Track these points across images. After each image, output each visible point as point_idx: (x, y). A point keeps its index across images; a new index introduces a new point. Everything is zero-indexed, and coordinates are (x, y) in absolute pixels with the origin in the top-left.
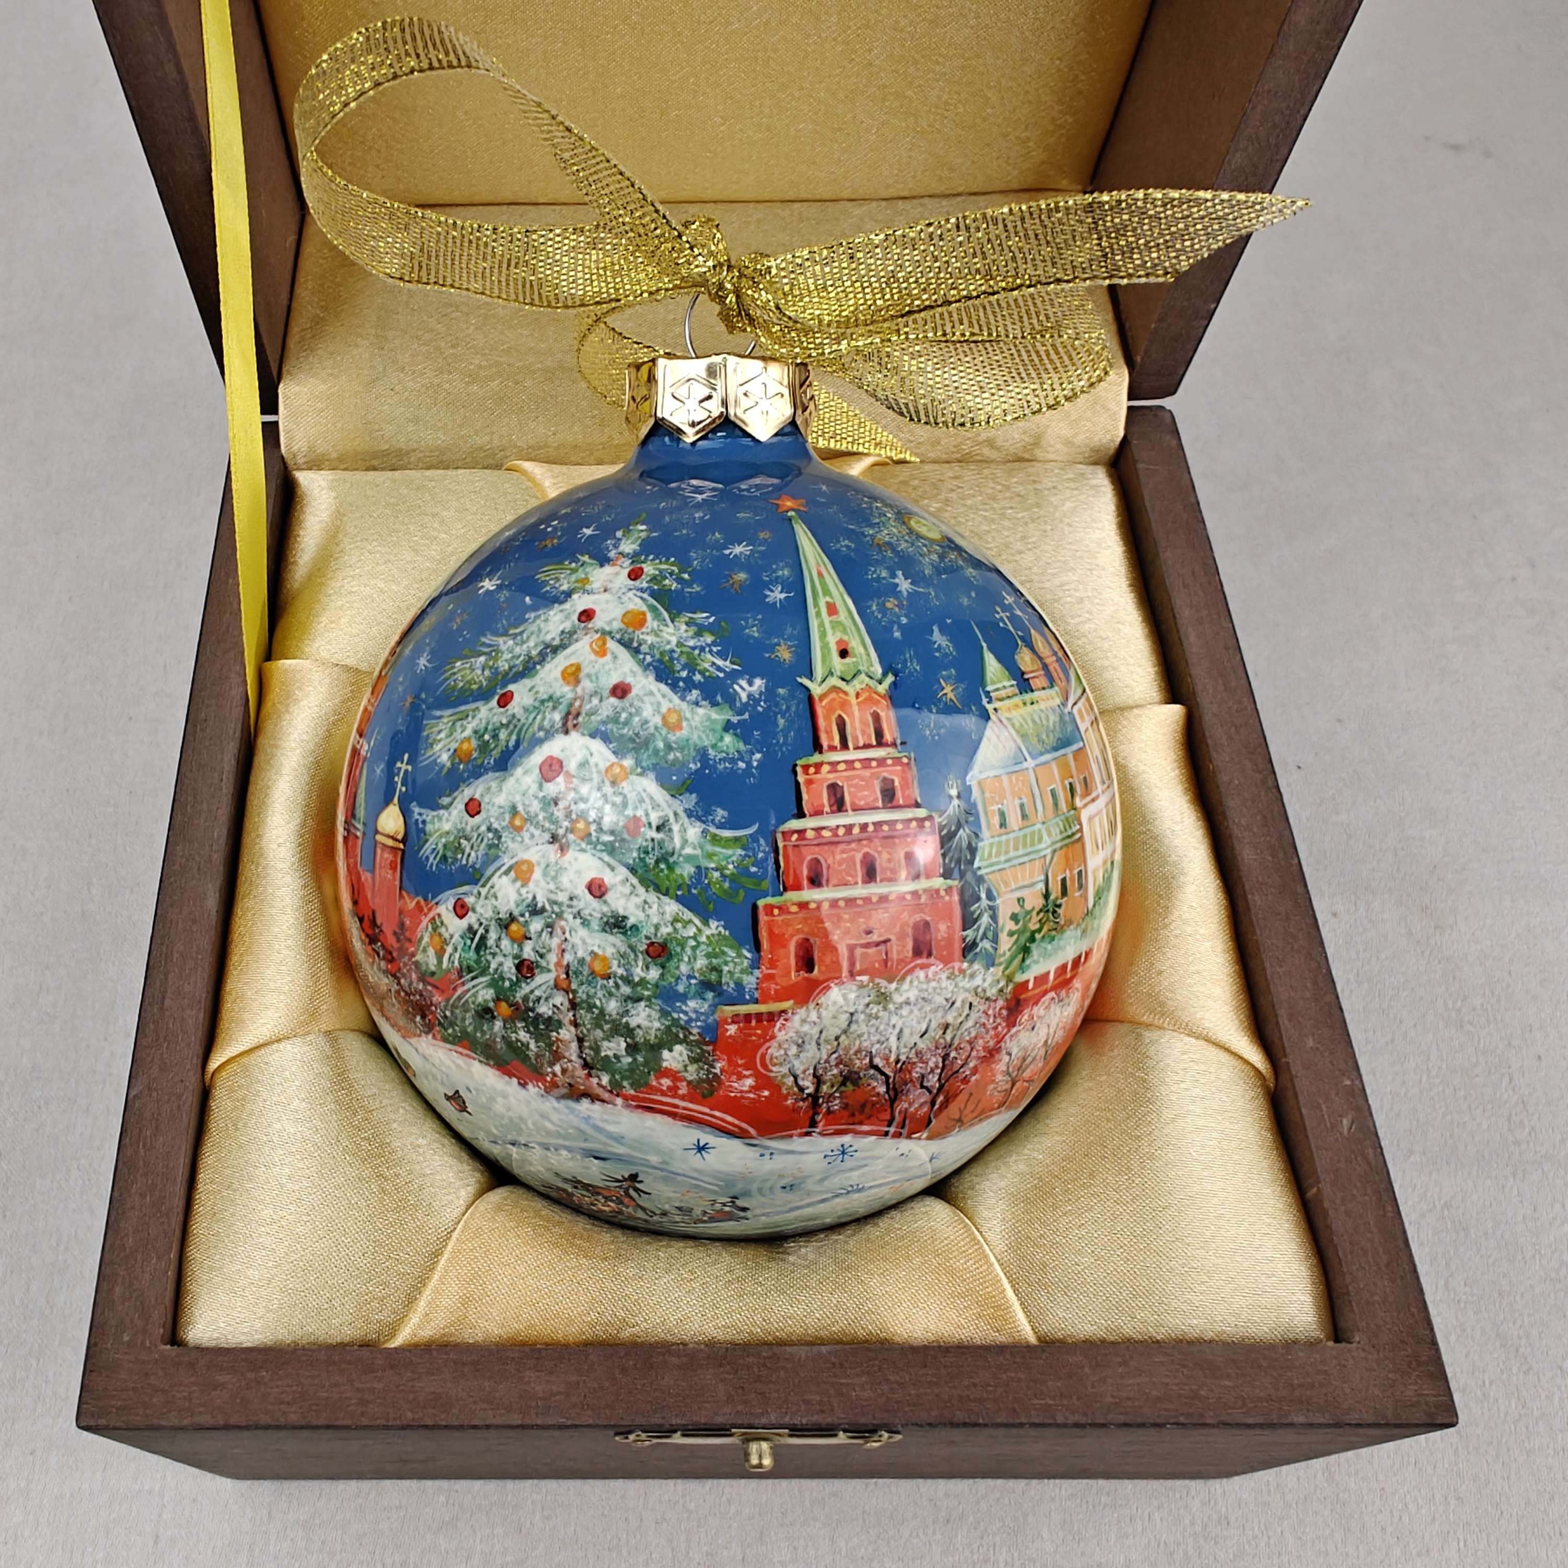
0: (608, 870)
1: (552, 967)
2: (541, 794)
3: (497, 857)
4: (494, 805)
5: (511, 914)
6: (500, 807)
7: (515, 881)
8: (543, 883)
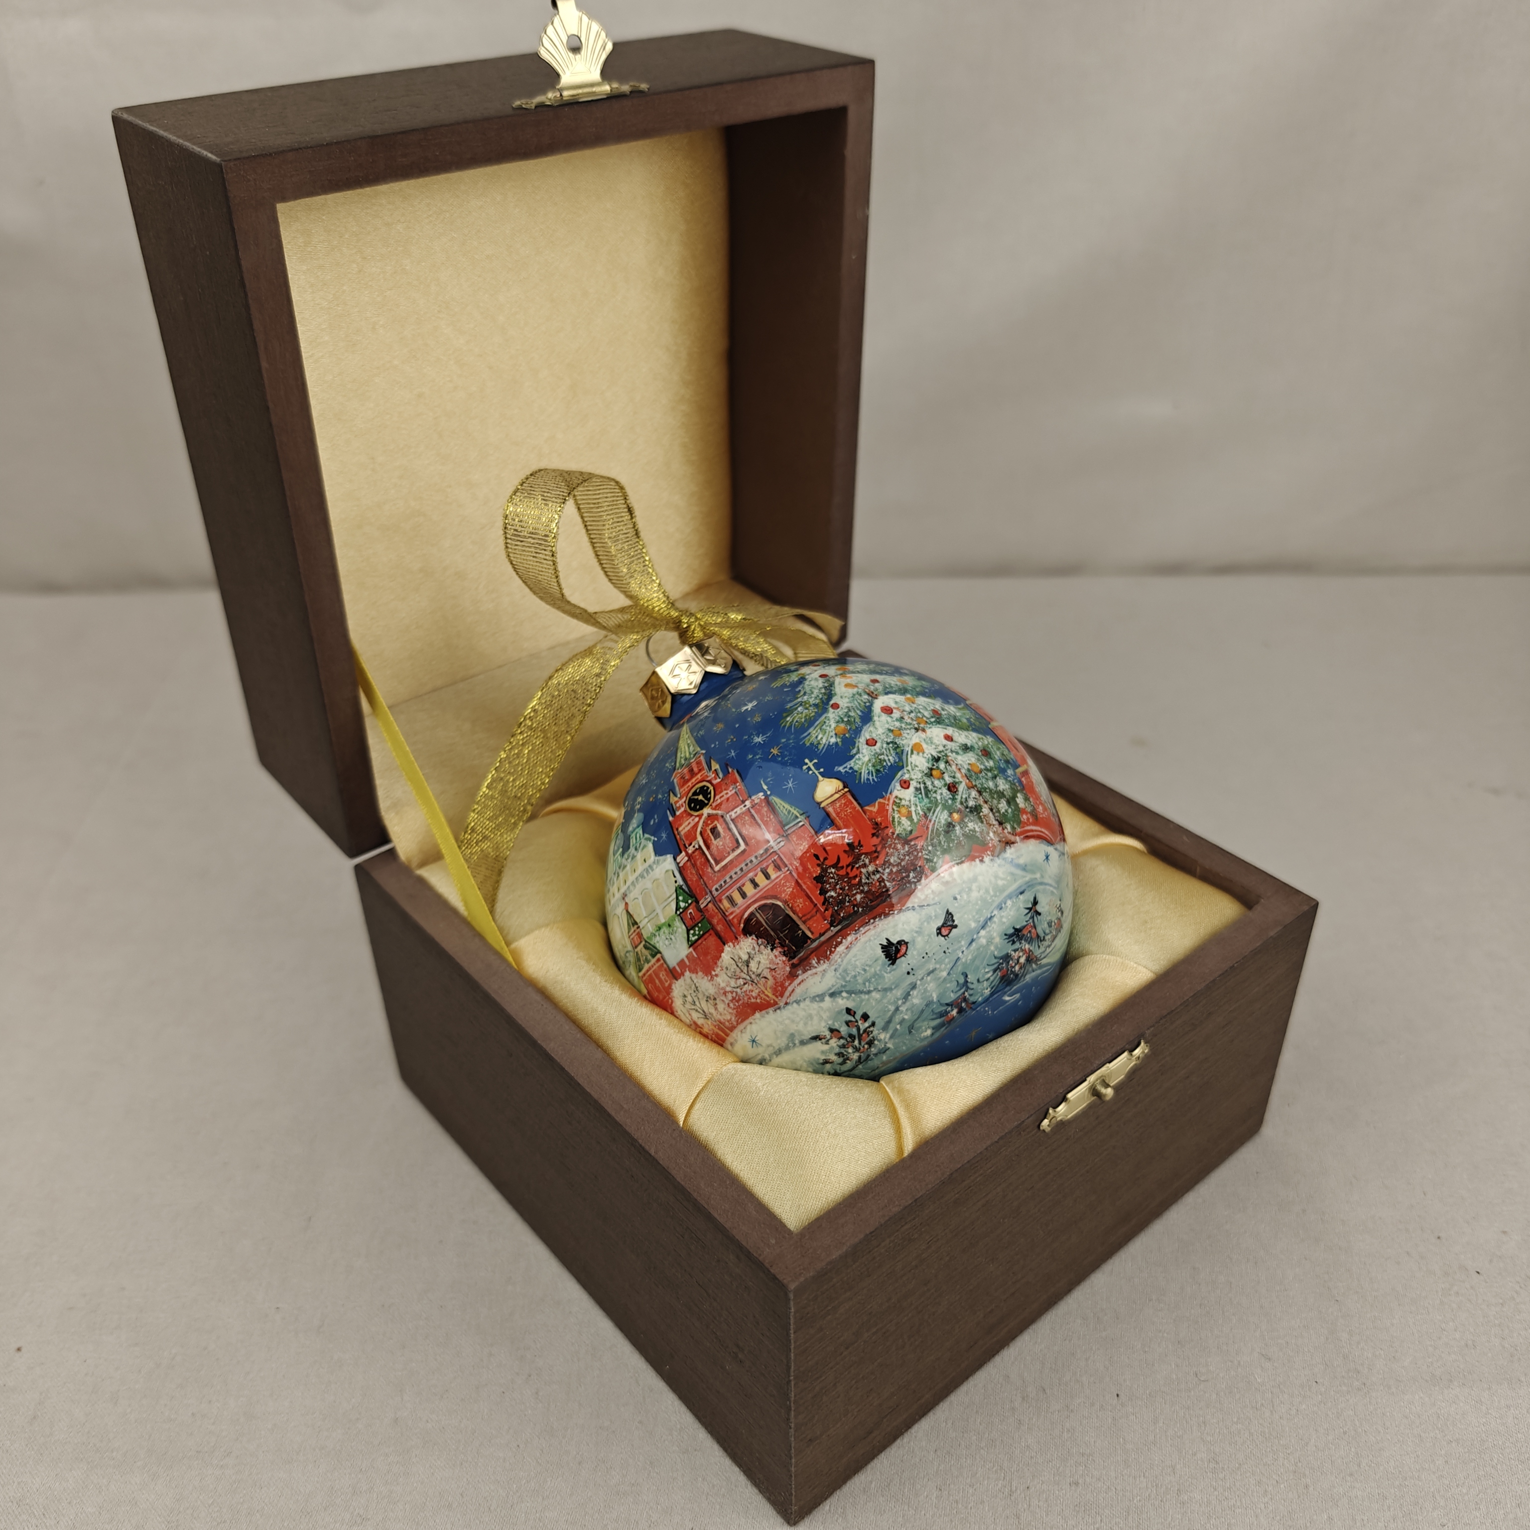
0: (945, 730)
1: (961, 780)
2: (894, 719)
3: (903, 750)
4: (879, 735)
5: (929, 768)
6: (883, 733)
7: (918, 754)
8: (930, 748)
